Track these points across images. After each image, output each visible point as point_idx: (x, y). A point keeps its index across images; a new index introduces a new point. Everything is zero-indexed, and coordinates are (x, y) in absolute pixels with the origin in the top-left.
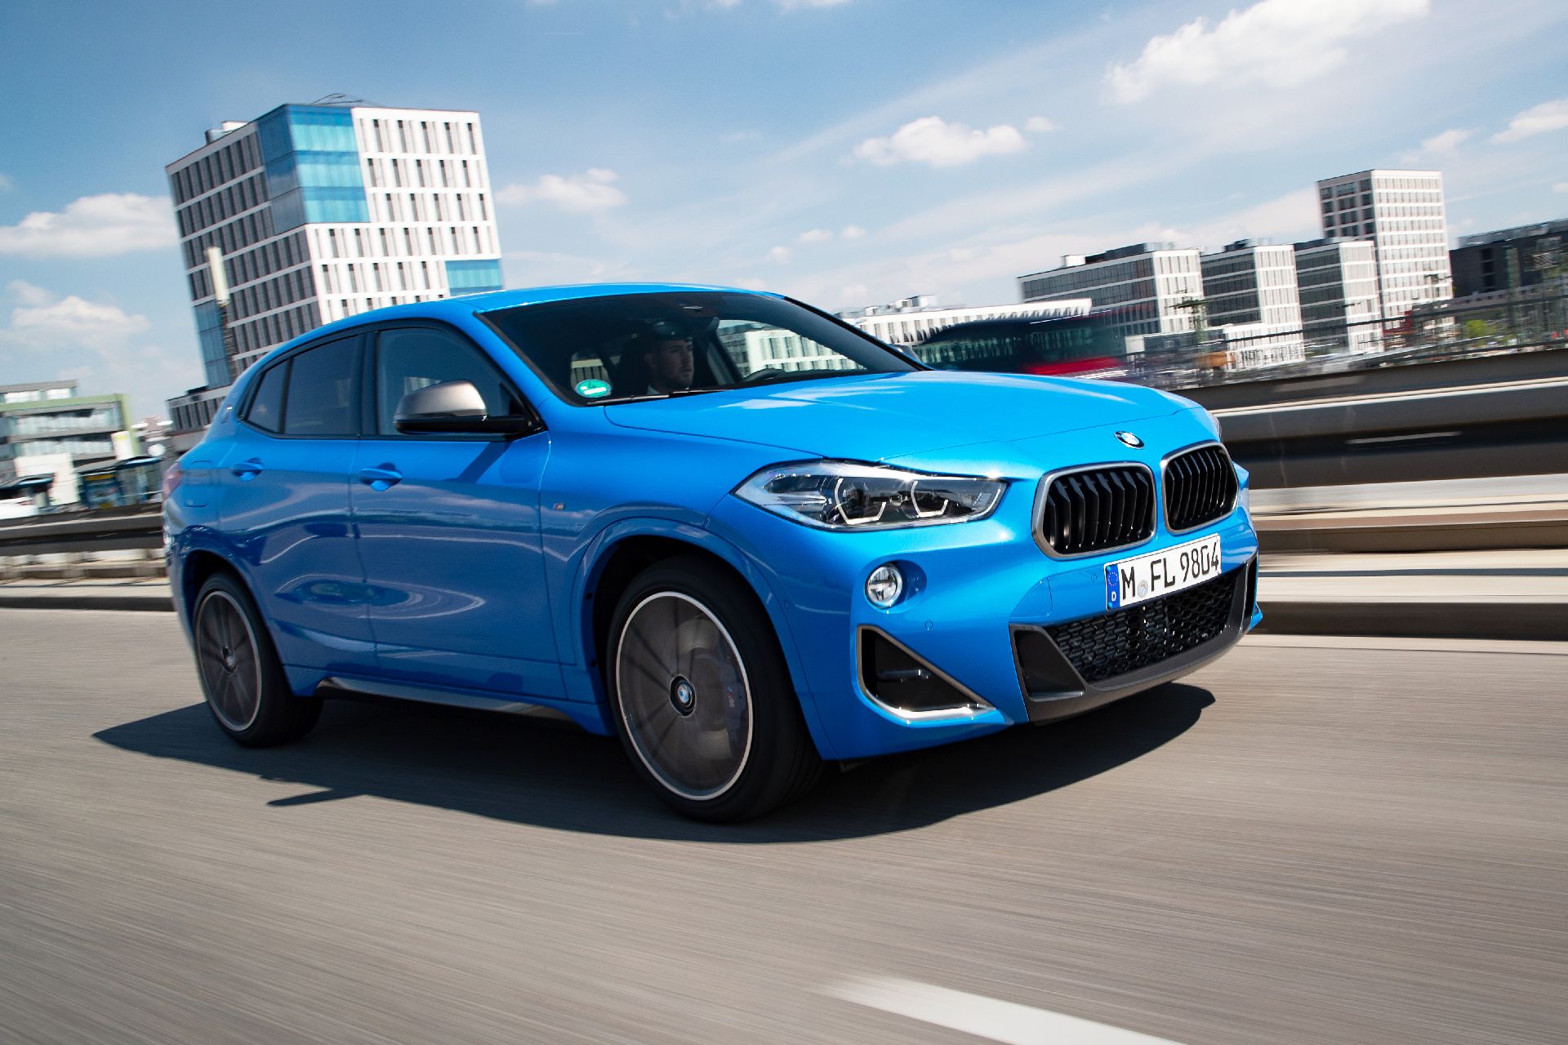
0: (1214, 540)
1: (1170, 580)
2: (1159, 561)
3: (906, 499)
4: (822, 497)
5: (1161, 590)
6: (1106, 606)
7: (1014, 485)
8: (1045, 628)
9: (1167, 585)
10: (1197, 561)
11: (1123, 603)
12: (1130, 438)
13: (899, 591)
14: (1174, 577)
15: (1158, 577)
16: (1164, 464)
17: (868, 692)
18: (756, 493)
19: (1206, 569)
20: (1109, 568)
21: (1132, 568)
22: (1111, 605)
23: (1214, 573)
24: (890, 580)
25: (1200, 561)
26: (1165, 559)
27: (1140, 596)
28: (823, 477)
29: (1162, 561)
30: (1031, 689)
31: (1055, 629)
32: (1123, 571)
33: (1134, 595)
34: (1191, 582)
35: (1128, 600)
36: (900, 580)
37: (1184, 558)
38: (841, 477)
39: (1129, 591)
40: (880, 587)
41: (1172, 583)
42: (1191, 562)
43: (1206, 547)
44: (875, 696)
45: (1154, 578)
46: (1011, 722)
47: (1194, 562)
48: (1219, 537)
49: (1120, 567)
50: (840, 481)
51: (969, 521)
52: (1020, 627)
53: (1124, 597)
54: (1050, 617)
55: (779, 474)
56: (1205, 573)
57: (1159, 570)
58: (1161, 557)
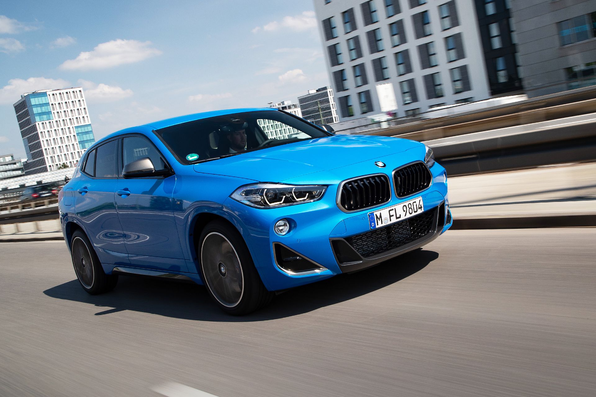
0: (419, 199)
1: (398, 216)
2: (393, 210)
3: (291, 194)
4: (259, 197)
5: (394, 220)
6: (370, 228)
7: (329, 187)
8: (345, 239)
9: (397, 218)
10: (411, 208)
11: (377, 227)
12: (380, 164)
13: (288, 229)
14: (400, 215)
15: (393, 216)
16: (393, 173)
17: (279, 266)
18: (237, 196)
19: (415, 210)
20: (370, 214)
21: (380, 213)
22: (372, 228)
23: (420, 211)
24: (285, 225)
25: (412, 207)
26: (395, 209)
27: (385, 224)
28: (260, 189)
29: (394, 209)
30: (340, 261)
31: (349, 239)
32: (376, 215)
33: (382, 223)
34: (408, 216)
35: (380, 225)
36: (288, 225)
37: (405, 207)
38: (266, 189)
39: (380, 222)
40: (281, 228)
41: (400, 217)
42: (408, 209)
43: (415, 202)
44: (282, 268)
45: (390, 216)
46: (335, 274)
47: (409, 208)
48: (421, 198)
49: (375, 213)
50: (266, 190)
51: (314, 201)
52: (335, 239)
53: (378, 225)
54: (345, 234)
55: (245, 189)
56: (415, 212)
57: (392, 213)
58: (393, 208)
